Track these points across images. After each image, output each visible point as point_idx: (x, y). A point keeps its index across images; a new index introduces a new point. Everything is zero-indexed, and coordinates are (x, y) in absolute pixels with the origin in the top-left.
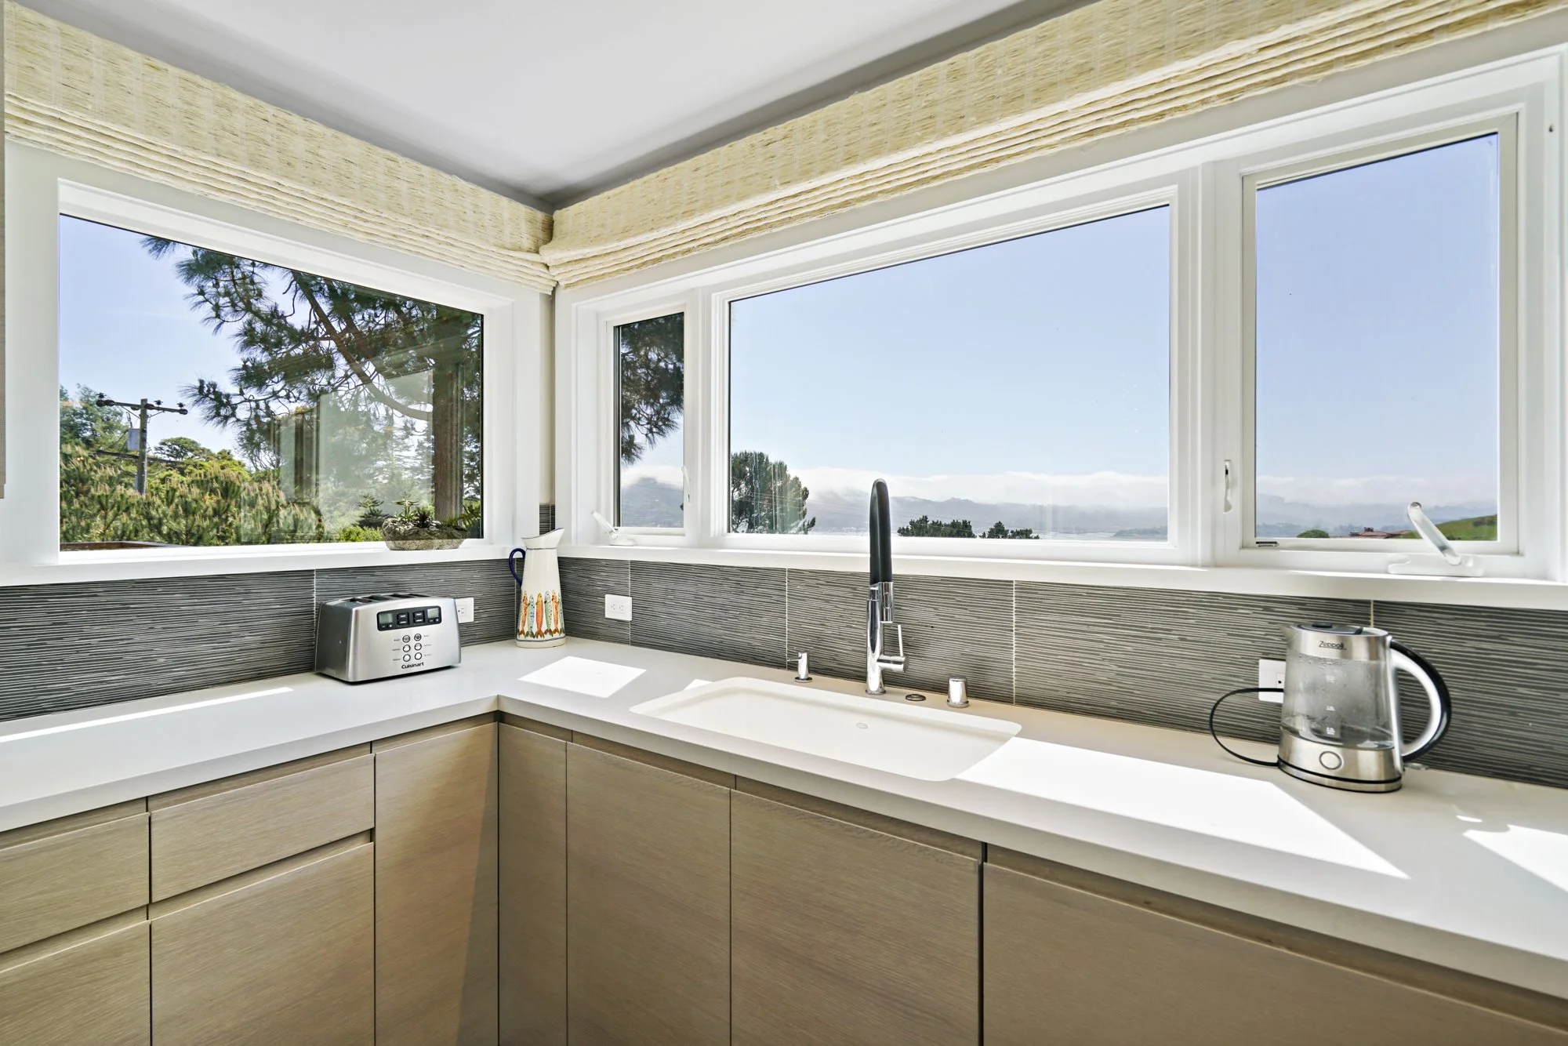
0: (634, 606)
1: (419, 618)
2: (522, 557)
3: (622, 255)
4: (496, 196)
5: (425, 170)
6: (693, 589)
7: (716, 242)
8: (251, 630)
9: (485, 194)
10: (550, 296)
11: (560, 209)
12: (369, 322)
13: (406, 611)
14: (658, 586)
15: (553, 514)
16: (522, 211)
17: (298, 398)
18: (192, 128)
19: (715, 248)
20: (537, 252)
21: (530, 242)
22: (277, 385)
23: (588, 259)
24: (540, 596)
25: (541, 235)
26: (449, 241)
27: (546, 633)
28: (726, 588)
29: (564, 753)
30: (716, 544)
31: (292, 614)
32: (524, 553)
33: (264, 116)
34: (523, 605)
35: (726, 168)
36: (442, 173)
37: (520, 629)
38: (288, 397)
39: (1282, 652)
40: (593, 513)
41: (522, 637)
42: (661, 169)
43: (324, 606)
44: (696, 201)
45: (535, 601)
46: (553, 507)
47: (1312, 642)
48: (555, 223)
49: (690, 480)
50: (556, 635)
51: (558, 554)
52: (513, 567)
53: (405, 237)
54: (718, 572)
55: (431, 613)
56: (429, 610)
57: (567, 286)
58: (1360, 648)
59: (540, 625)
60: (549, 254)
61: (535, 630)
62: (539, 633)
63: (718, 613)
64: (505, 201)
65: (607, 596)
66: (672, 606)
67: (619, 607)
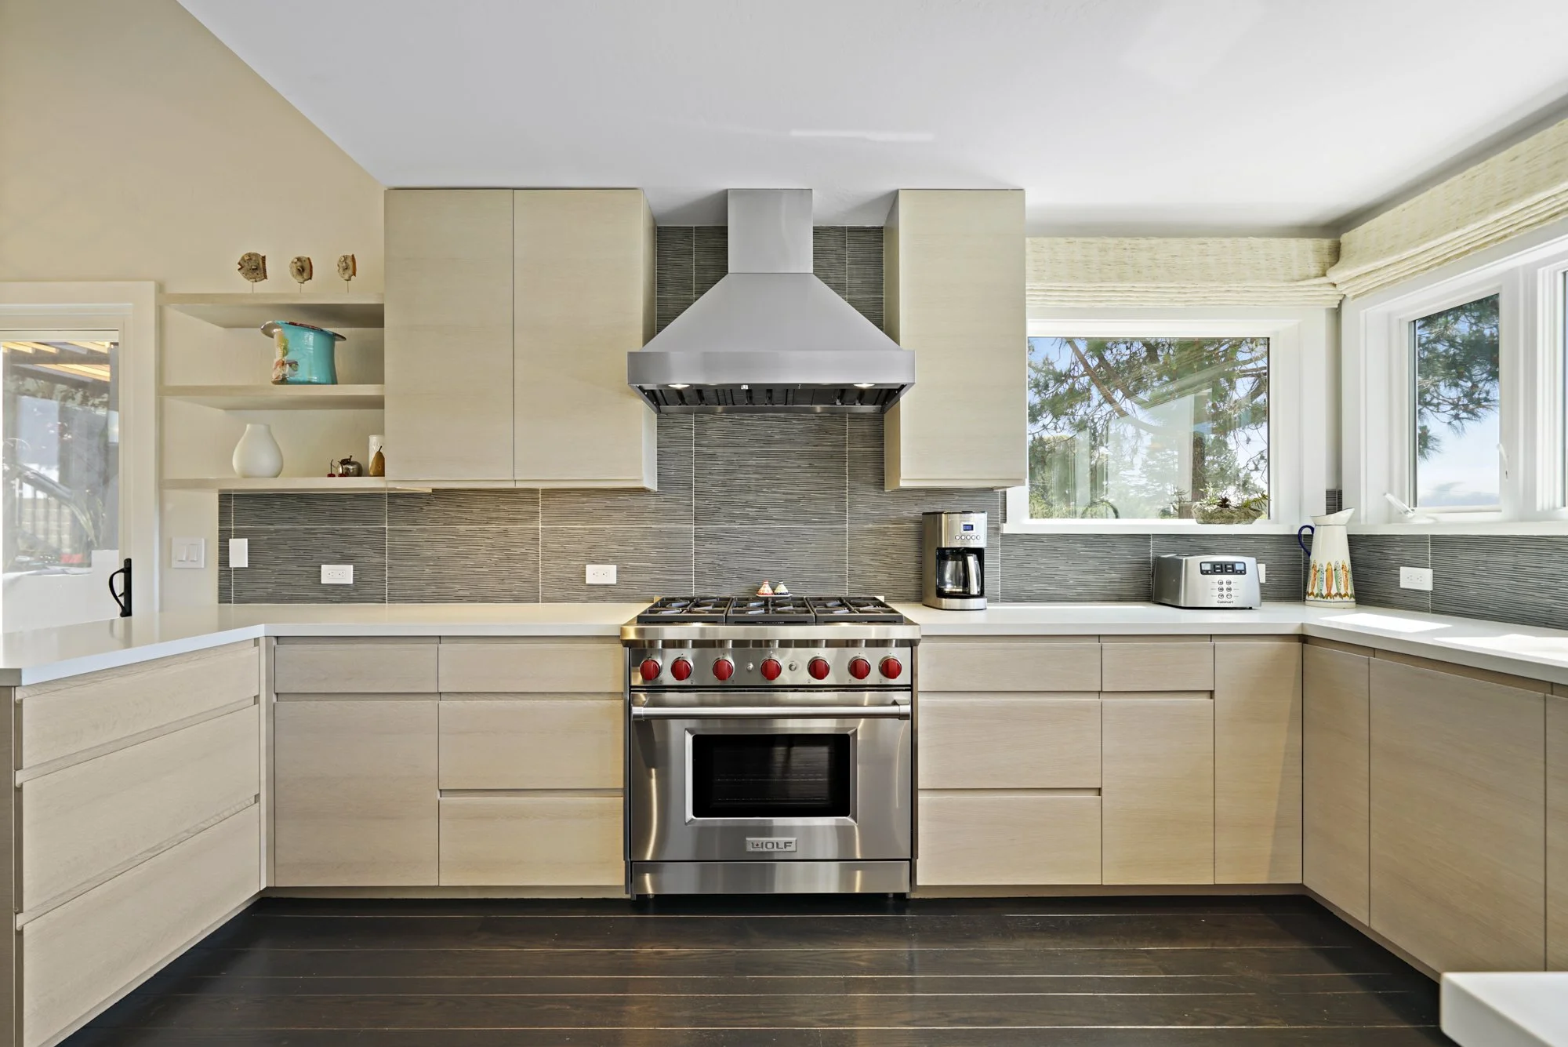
0: (1434, 577)
1: (1229, 569)
2: (1311, 533)
3: (1418, 258)
4: (1284, 240)
5: (1227, 241)
6: (1511, 560)
7: (1541, 221)
8: (1116, 570)
9: (1276, 242)
10: (1336, 309)
11: (1348, 231)
12: (1116, 355)
13: (1220, 563)
14: (1466, 559)
15: (1340, 498)
16: (1309, 244)
17: (1063, 429)
18: (1089, 270)
19: (1540, 226)
20: (1324, 275)
21: (1318, 268)
22: (1047, 419)
23: (1380, 269)
24: (1329, 564)
25: (1327, 259)
26: (1246, 289)
27: (1336, 595)
28: (1556, 557)
29: (1367, 667)
30: (1547, 516)
31: (1138, 563)
32: (1312, 529)
33: (1123, 247)
34: (1312, 572)
35: (1555, 148)
36: (1239, 239)
37: (1310, 591)
38: (1055, 428)
40: (1385, 494)
41: (1312, 597)
42: (1468, 168)
43: (1159, 558)
44: (1514, 189)
45: (1325, 569)
46: (1340, 493)
48: (1342, 245)
49: (1508, 457)
50: (1346, 599)
51: (1347, 531)
52: (1302, 542)
53: (1212, 296)
54: (1545, 543)
55: (1238, 567)
56: (1236, 564)
57: (1355, 297)
59: (1329, 588)
60: (1336, 275)
61: (1324, 592)
62: (1329, 595)
63: (1544, 583)
64: (1293, 242)
65: (1401, 568)
66: (1484, 576)
67: (1417, 578)
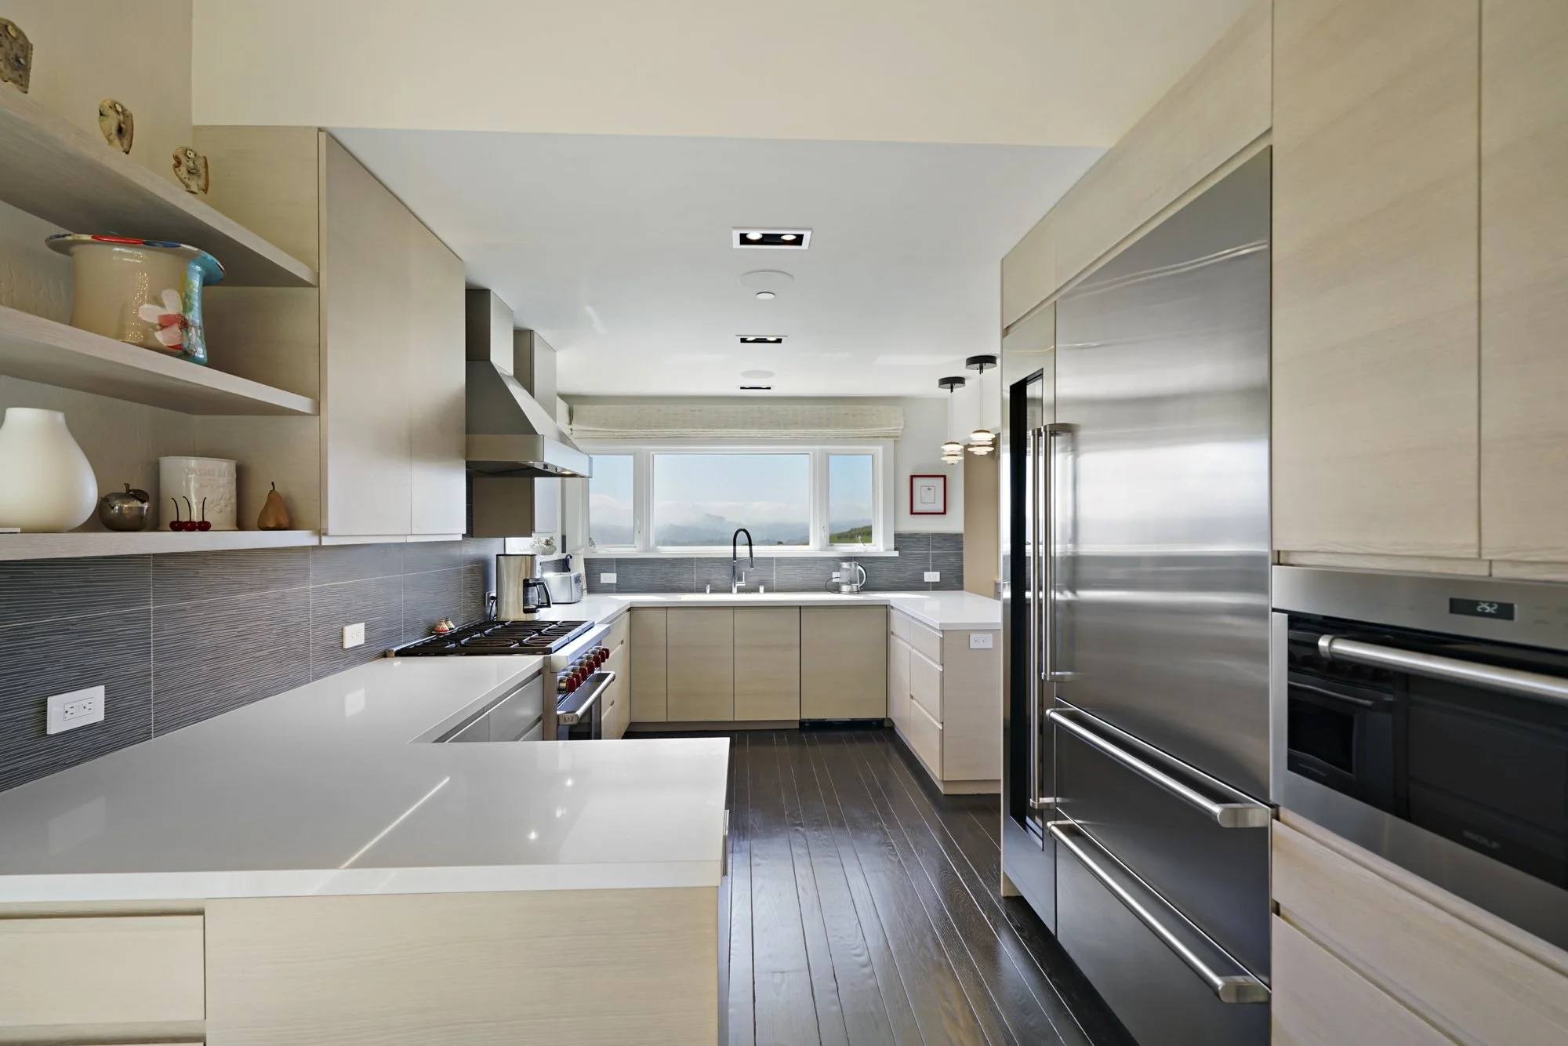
0: (617, 577)
6: (651, 568)
11: (575, 404)
14: (629, 567)
15: (565, 539)
30: (654, 550)
32: (571, 557)
39: (838, 569)
46: (565, 536)
47: (845, 565)
48: (574, 410)
51: (584, 557)
58: (853, 566)
63: (663, 576)
65: (604, 573)
67: (609, 578)
